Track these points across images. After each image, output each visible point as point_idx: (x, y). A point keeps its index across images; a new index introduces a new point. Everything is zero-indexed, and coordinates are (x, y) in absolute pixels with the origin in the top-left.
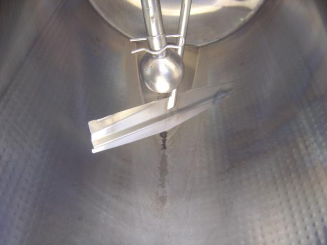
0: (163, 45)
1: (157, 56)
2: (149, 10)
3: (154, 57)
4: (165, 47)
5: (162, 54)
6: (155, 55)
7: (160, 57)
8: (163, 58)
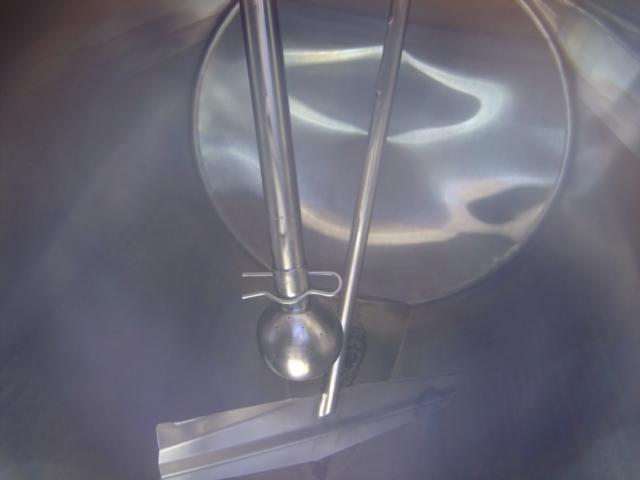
0: (302, 289)
1: (290, 309)
2: (277, 222)
3: (285, 309)
4: (305, 292)
5: (299, 304)
6: (287, 306)
7: (296, 310)
8: (301, 313)
